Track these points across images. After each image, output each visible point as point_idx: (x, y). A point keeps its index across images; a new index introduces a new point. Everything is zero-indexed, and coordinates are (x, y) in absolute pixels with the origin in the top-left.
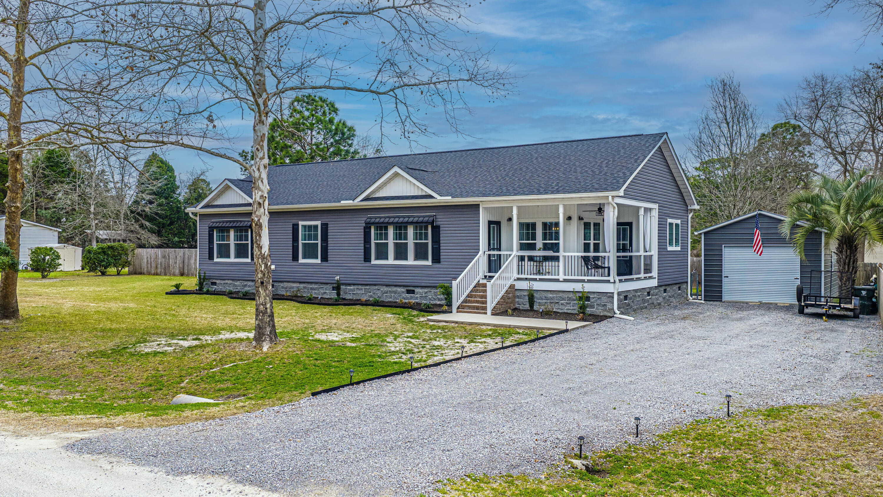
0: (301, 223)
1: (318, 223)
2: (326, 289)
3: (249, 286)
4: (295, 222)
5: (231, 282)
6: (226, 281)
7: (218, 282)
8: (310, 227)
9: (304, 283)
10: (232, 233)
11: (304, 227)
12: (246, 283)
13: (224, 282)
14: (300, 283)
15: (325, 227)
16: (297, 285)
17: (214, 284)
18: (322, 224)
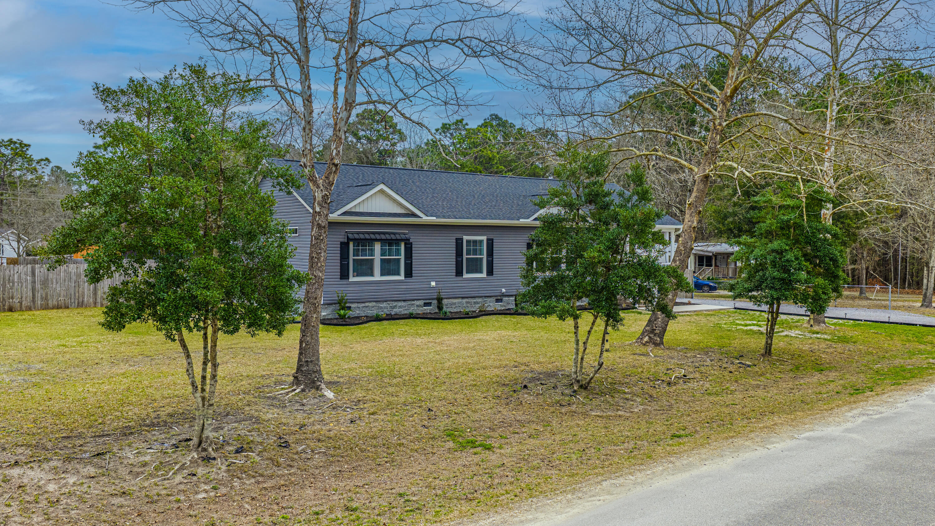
0: (465, 238)
1: (484, 238)
2: (490, 302)
3: (400, 307)
4: (459, 236)
5: (374, 304)
6: (367, 304)
7: (353, 306)
8: (475, 242)
9: (467, 298)
10: (377, 247)
11: (468, 242)
12: (395, 304)
13: (363, 305)
14: (463, 298)
15: (490, 243)
16: (460, 300)
17: (349, 308)
18: (488, 240)
